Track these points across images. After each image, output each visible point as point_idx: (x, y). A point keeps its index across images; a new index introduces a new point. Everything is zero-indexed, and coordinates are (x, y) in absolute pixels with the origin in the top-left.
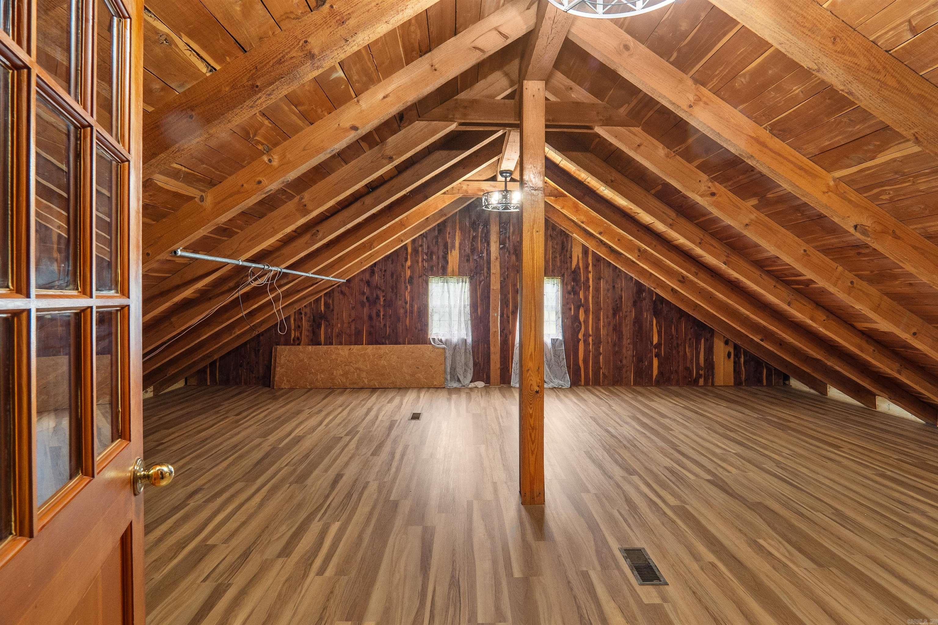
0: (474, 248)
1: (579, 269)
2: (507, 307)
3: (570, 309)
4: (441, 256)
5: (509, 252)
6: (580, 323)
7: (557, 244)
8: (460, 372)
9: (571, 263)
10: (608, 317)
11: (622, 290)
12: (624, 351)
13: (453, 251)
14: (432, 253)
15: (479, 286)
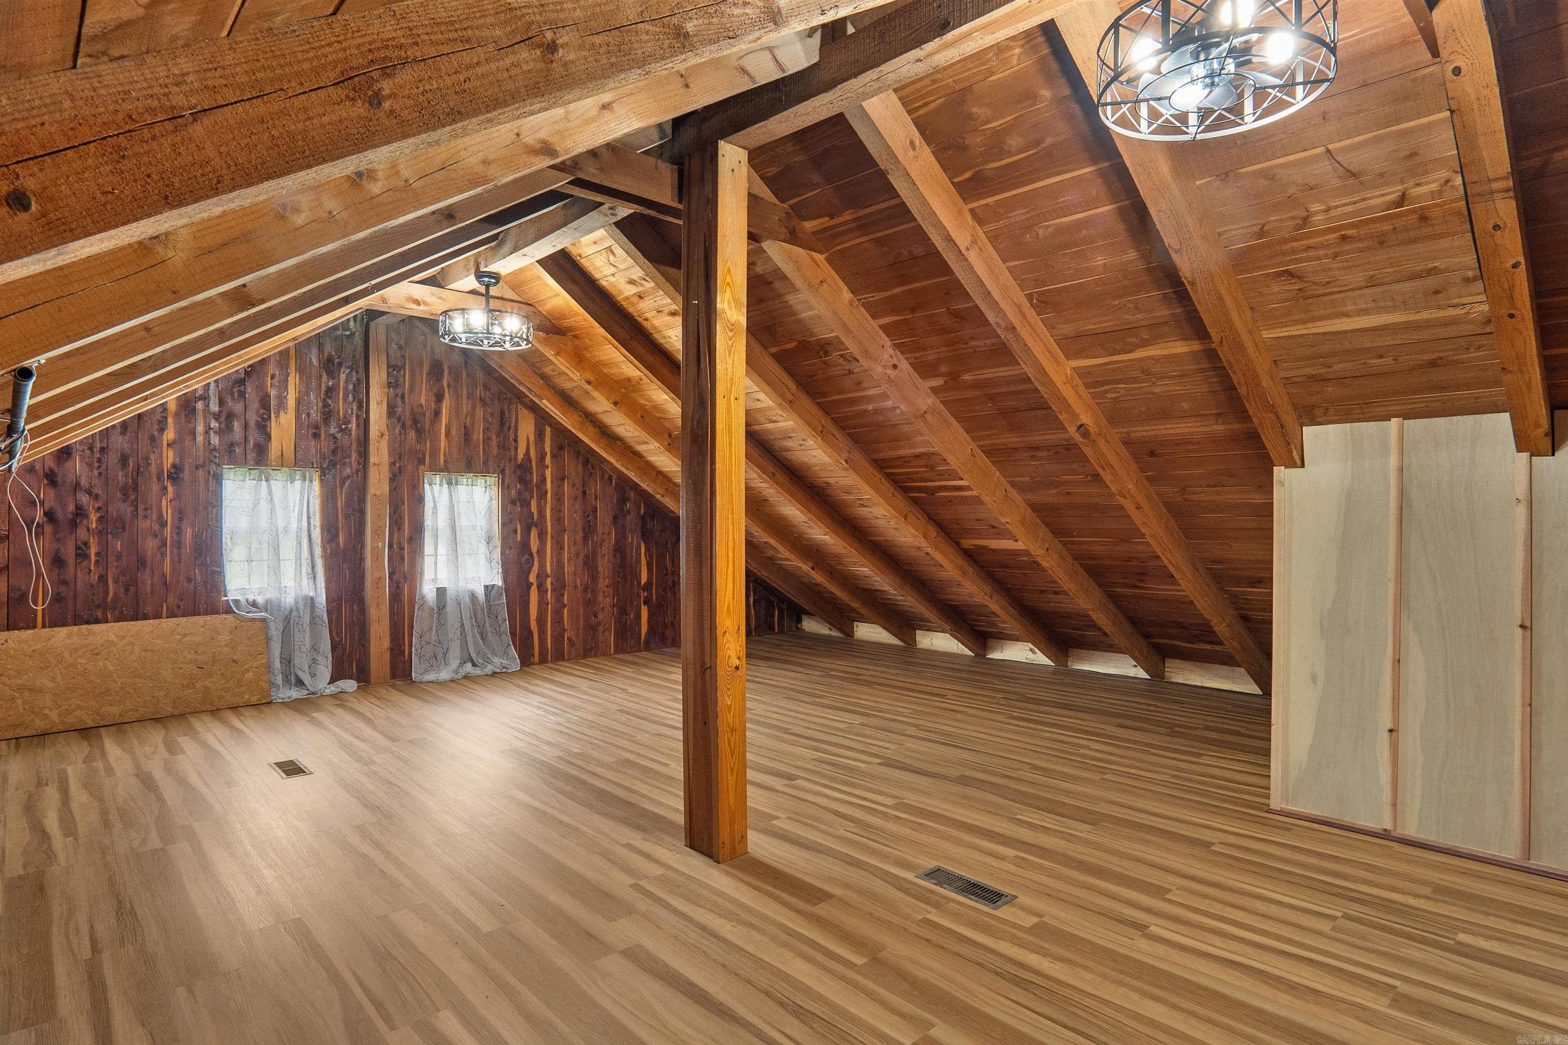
0: (330, 411)
1: (530, 460)
2: (399, 529)
3: (515, 531)
4: (252, 424)
5: (404, 426)
6: (531, 555)
7: (492, 414)
8: (301, 663)
9: (516, 448)
10: (575, 544)
11: (596, 499)
12: (600, 598)
13: (282, 414)
14: (230, 416)
15: (342, 488)
